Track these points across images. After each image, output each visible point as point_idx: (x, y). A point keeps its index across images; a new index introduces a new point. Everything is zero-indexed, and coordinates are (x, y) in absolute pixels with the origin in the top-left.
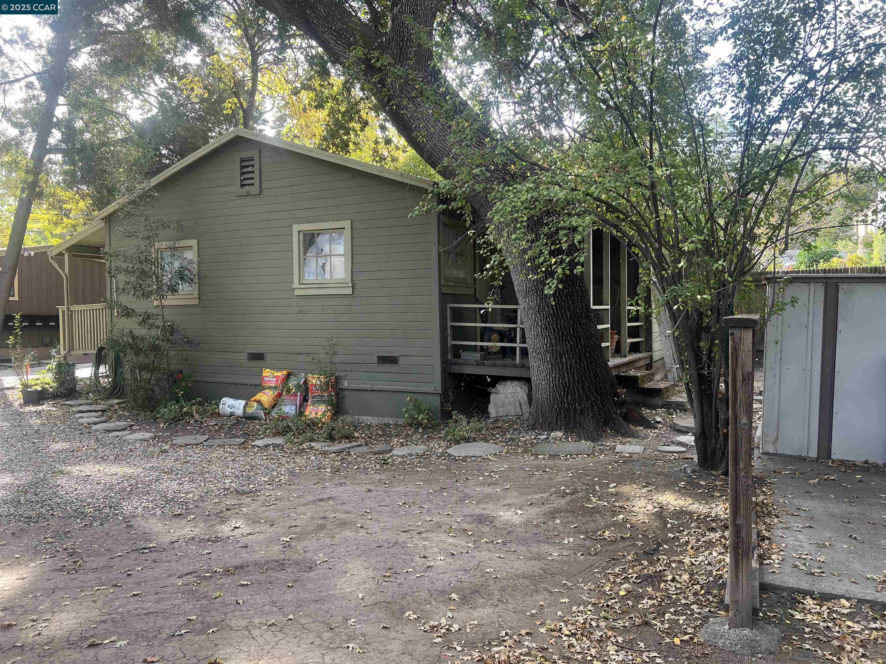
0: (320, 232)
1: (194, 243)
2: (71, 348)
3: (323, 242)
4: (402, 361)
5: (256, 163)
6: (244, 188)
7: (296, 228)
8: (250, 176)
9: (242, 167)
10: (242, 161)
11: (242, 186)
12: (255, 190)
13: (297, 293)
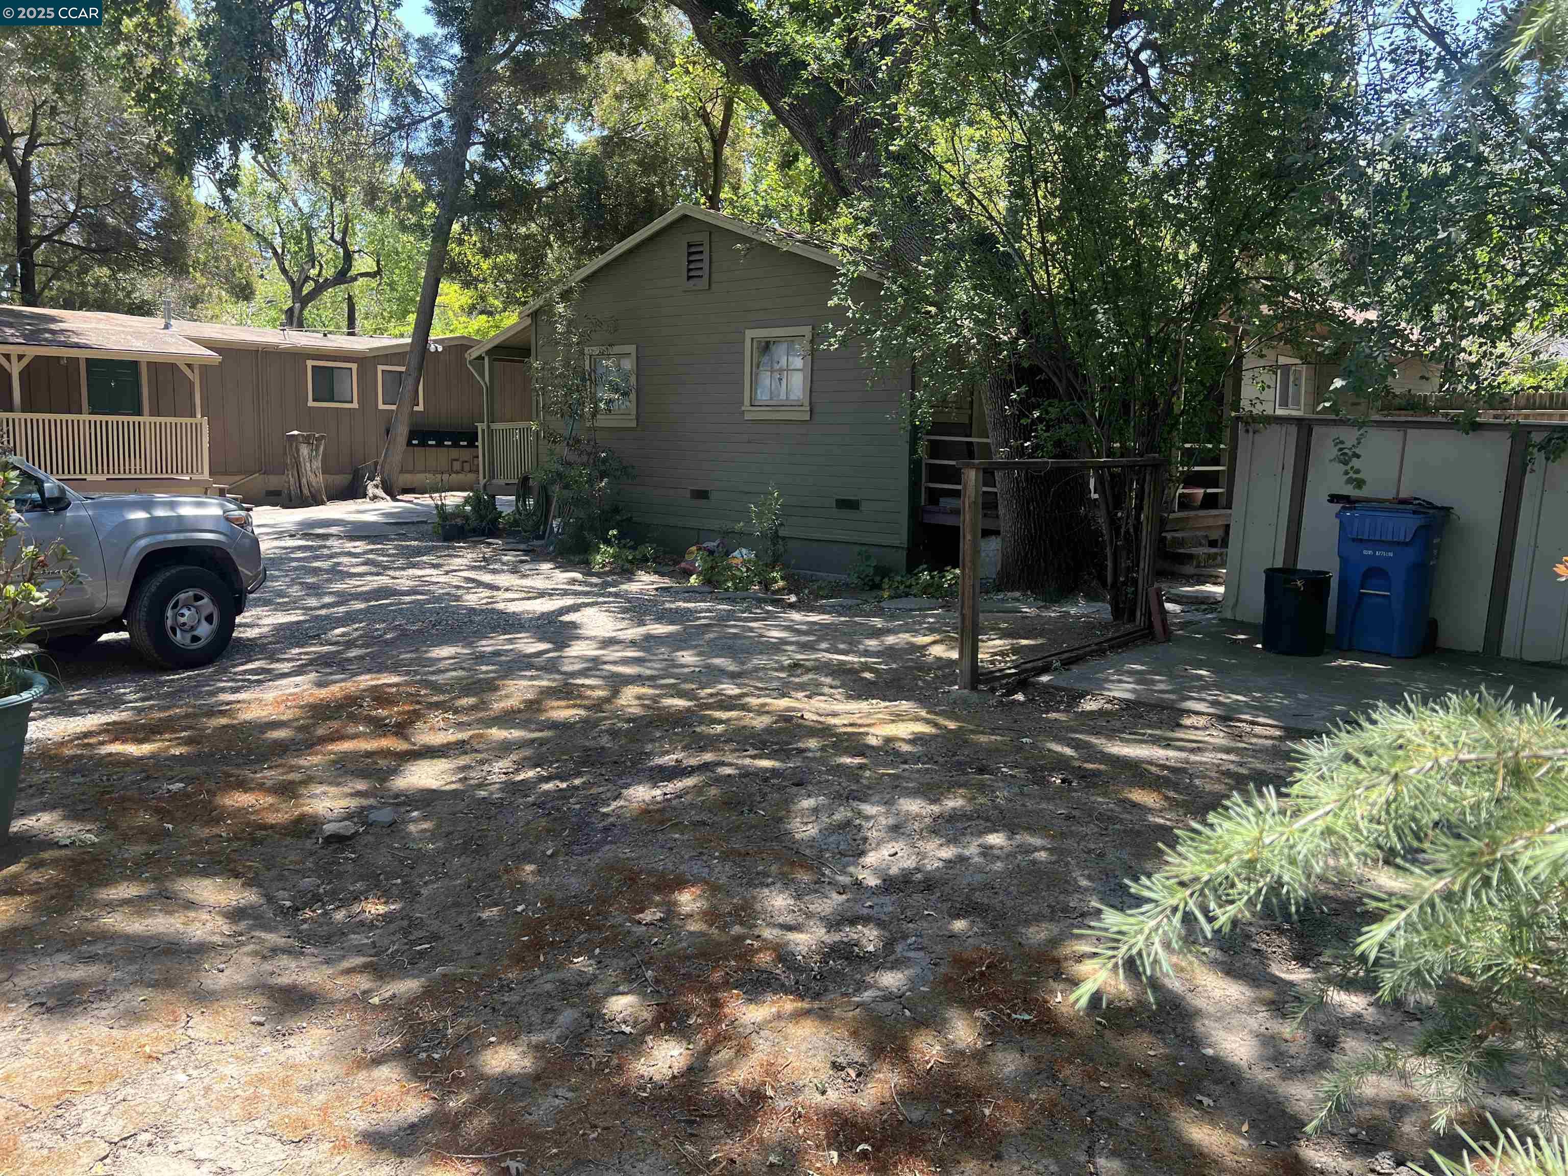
0: (777, 341)
1: (631, 349)
2: (492, 477)
3: (780, 354)
4: (864, 506)
5: (706, 248)
6: (692, 282)
7: (750, 334)
8: (699, 265)
9: (690, 254)
10: (690, 246)
11: (689, 278)
12: (703, 283)
13: (747, 417)
